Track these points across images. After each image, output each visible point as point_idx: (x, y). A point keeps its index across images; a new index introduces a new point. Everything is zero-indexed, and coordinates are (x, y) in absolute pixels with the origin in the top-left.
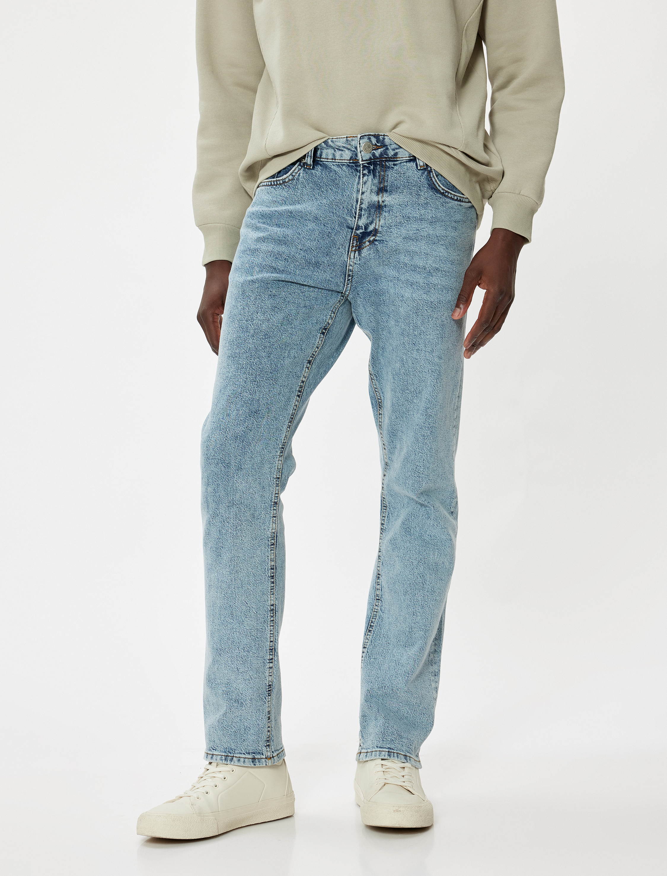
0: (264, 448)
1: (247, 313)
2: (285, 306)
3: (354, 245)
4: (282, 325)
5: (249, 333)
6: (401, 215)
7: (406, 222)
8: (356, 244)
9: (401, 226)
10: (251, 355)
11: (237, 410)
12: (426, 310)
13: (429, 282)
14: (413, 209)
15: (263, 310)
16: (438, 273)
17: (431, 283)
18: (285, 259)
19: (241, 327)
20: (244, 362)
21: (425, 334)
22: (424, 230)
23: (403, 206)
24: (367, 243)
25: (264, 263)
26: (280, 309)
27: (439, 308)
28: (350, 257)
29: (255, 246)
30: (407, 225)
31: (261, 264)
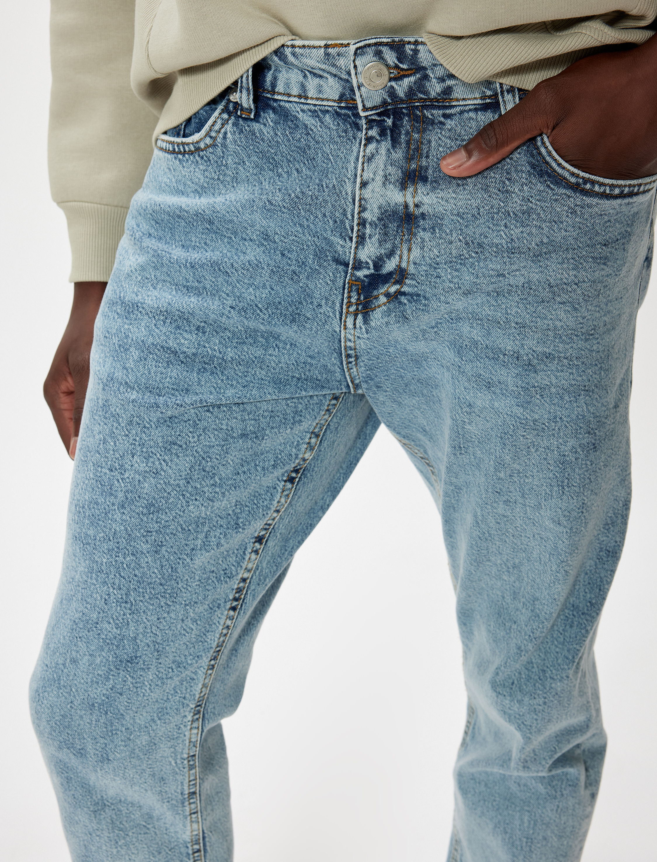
0: (156, 719)
1: (112, 452)
2: (196, 439)
3: (353, 300)
4: (188, 482)
5: (116, 497)
6: (461, 238)
7: (473, 255)
8: (358, 299)
9: (461, 264)
10: (118, 548)
11: (91, 655)
12: (524, 436)
13: (528, 384)
14: (491, 226)
15: (144, 450)
16: (549, 365)
17: (534, 387)
18: (198, 328)
20: (104, 560)
21: (521, 475)
22: (517, 273)
23: (467, 218)
24: (383, 299)
25: (151, 340)
26: (184, 446)
27: (554, 430)
28: (345, 325)
29: (134, 295)
30: (476, 264)
31: (143, 341)
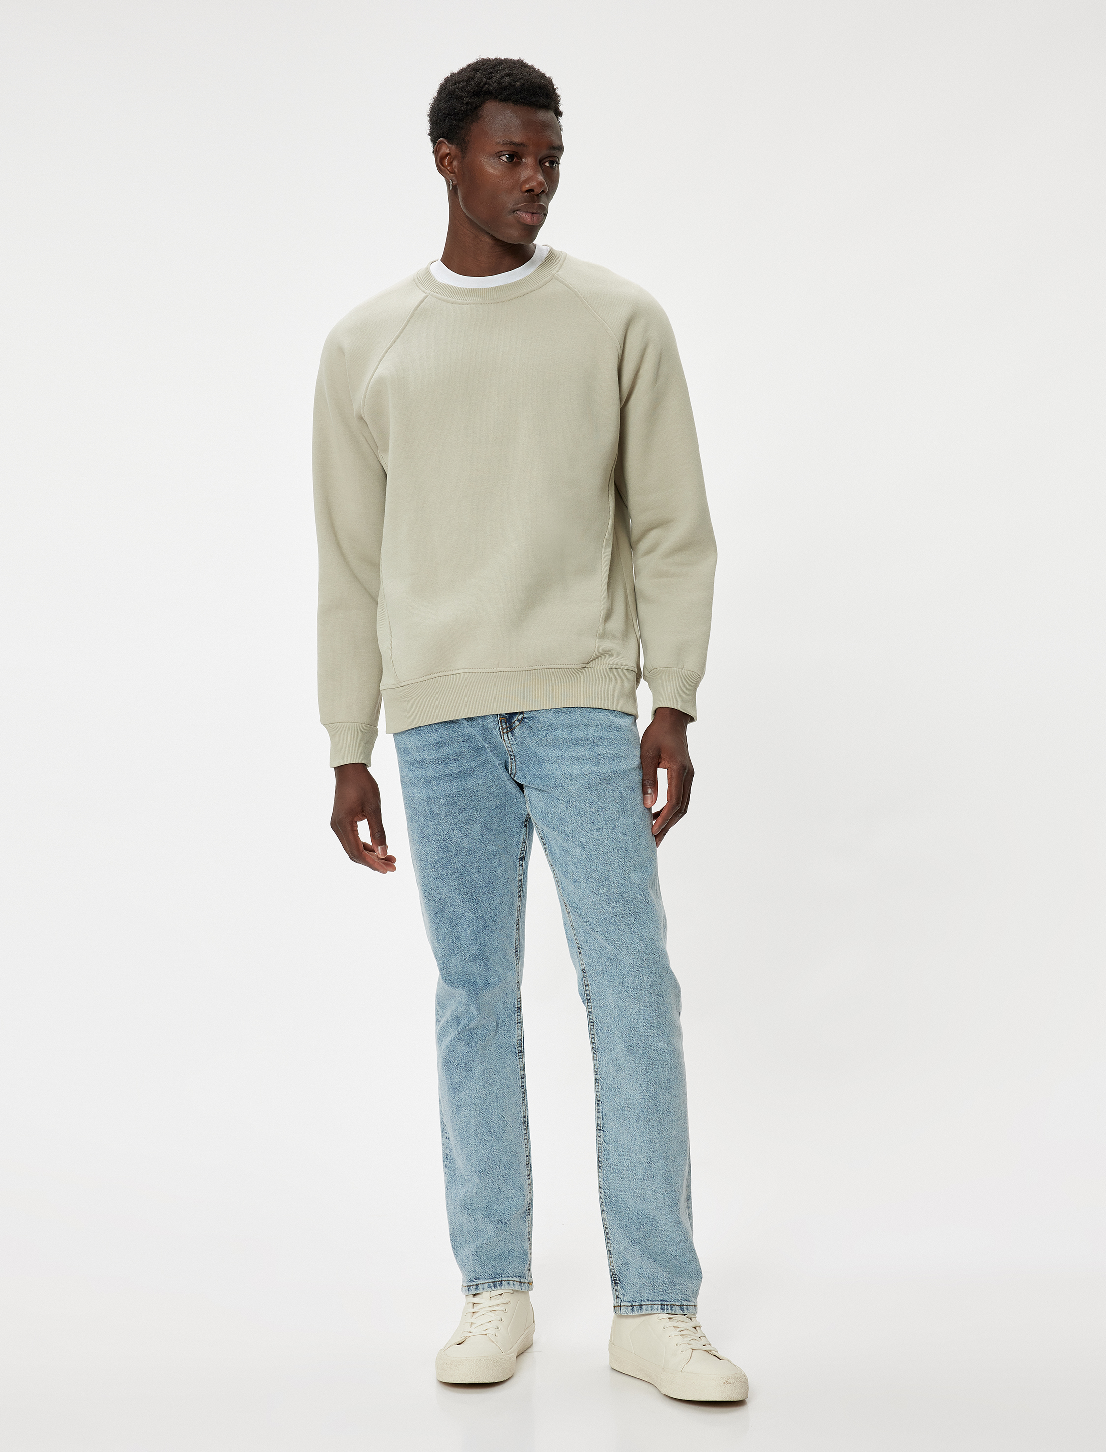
1: (442, 832)
3: (504, 727)
5: (452, 852)
8: (506, 726)
10: (461, 875)
19: (440, 847)
20: (456, 883)
24: (517, 723)
25: (438, 774)
28: (504, 740)
31: (435, 776)
